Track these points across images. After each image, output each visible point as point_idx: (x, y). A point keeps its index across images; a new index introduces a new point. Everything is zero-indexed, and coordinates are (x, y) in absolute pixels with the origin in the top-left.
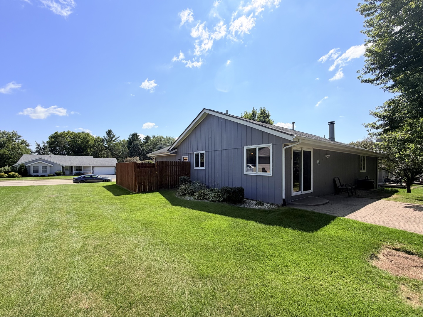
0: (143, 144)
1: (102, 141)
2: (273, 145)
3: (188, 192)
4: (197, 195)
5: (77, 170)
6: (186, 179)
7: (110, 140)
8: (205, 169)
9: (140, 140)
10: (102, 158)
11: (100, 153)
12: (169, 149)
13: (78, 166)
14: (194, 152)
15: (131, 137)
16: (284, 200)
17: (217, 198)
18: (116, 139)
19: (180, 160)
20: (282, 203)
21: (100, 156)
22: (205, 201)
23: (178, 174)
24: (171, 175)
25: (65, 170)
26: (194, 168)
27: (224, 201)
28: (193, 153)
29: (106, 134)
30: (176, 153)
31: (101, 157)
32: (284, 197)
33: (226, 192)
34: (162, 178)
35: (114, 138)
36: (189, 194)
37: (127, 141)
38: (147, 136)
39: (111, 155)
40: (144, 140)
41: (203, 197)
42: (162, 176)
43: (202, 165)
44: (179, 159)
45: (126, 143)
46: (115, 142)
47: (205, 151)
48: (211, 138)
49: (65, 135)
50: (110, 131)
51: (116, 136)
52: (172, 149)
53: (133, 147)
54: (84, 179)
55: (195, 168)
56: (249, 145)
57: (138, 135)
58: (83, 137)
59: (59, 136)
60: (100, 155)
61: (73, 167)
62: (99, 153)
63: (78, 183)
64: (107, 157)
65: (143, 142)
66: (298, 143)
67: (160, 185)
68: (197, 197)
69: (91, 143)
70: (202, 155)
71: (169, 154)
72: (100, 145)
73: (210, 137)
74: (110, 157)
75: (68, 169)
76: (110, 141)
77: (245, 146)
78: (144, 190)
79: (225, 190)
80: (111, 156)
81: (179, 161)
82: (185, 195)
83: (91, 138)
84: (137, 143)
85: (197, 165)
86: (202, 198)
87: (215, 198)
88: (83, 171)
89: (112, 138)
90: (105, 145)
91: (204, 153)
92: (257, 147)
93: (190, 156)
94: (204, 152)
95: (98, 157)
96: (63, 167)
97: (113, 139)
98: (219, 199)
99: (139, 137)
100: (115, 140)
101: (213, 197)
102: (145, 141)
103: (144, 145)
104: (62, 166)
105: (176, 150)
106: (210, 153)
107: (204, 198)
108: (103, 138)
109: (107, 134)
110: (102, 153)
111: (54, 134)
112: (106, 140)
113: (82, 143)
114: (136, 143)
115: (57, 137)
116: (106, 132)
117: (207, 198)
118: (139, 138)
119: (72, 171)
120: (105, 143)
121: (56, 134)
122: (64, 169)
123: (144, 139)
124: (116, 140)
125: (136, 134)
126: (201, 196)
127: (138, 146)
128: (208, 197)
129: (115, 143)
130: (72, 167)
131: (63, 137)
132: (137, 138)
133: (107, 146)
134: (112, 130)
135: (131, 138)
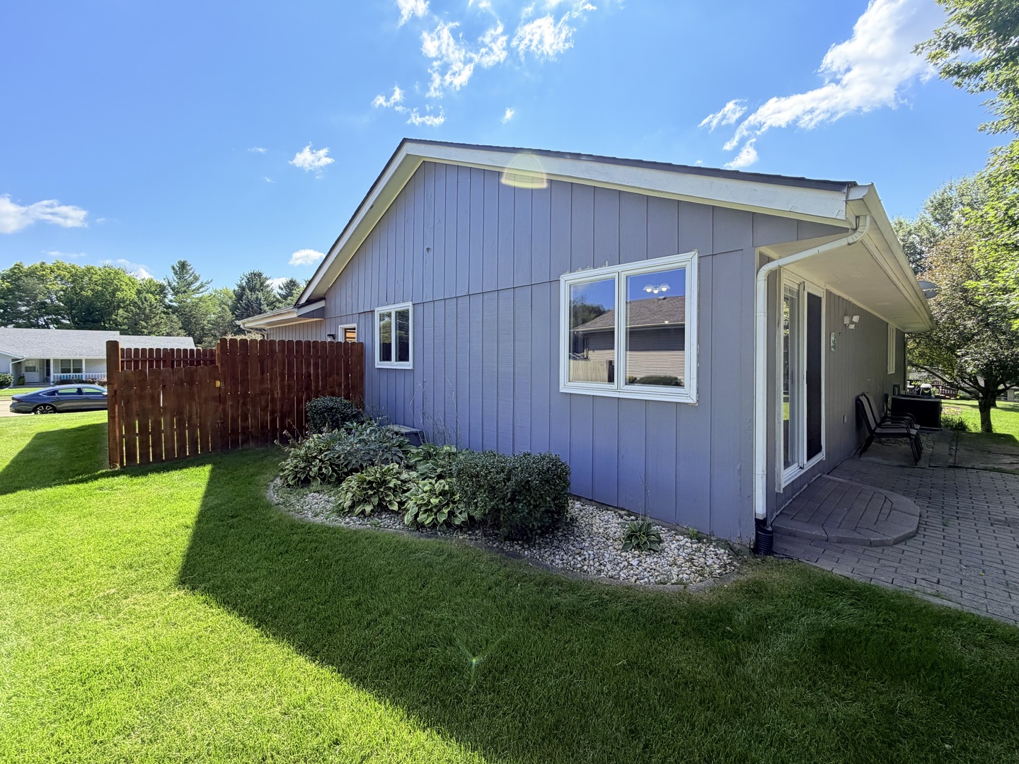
0: (278, 300)
1: (162, 290)
2: (699, 257)
3: (320, 469)
4: (350, 495)
5: (63, 371)
6: (332, 408)
7: (183, 289)
8: (410, 368)
9: (269, 289)
10: (153, 337)
11: (147, 323)
12: (299, 299)
13: (70, 360)
14: (376, 309)
15: (243, 281)
16: (760, 524)
17: (439, 508)
18: (202, 286)
19: (333, 336)
20: (753, 537)
21: (146, 331)
22: (385, 520)
23: (317, 386)
24: (283, 393)
25: (26, 371)
26: (377, 366)
27: (471, 524)
28: (373, 312)
29: (172, 271)
30: (321, 313)
31: (150, 334)
32: (760, 508)
33: (482, 486)
34: (244, 404)
35: (197, 284)
36: (324, 479)
37: (234, 291)
38: (289, 280)
39: (180, 329)
40: (282, 289)
41: (375, 500)
42: (245, 395)
43: (403, 356)
44: (329, 335)
45: (230, 298)
46: (197, 296)
47: (410, 304)
48: (431, 252)
49: (44, 273)
50: (183, 266)
51: (202, 279)
52: (306, 301)
53: (246, 307)
54: (49, 399)
55: (379, 364)
56: (584, 268)
57: (264, 276)
58: (103, 279)
59: (26, 276)
60: (146, 328)
61: (52, 362)
62: (143, 323)
63: (30, 413)
64: (168, 335)
65: (278, 297)
66: (850, 240)
67: (235, 431)
68: (348, 503)
69: (126, 295)
70: (403, 315)
71: (295, 316)
72: (146, 301)
73: (428, 249)
74: (178, 335)
75: (34, 368)
76: (185, 292)
77: (564, 272)
78: (157, 456)
79: (473, 479)
80: (180, 331)
81: (329, 339)
82: (306, 482)
83: (128, 282)
84: (257, 298)
85: (386, 356)
86: (368, 508)
87: (431, 510)
88: (84, 374)
89: (190, 284)
90: (171, 301)
91: (408, 311)
92: (621, 272)
93: (362, 322)
94: (407, 305)
95: (142, 334)
96: (18, 364)
97: (193, 287)
98: (451, 514)
99: (268, 282)
100: (198, 290)
101: (419, 506)
102: (283, 292)
103: (280, 302)
104: (13, 360)
105: (321, 304)
106: (429, 307)
107: (382, 508)
108: (164, 282)
109: (176, 273)
110: (154, 323)
111: (11, 270)
112: (173, 289)
113: (98, 295)
114: (255, 296)
115: (19, 278)
116: (174, 268)
117: (395, 507)
118: (268, 286)
119: (48, 374)
120: (170, 297)
121: (16, 271)
122: (23, 369)
123: (280, 288)
124: (201, 290)
125: (260, 275)
126: (366, 501)
127: (260, 304)
128: (401, 504)
129: (197, 298)
130: (48, 361)
131: (42, 279)
132: (262, 284)
133: (174, 304)
134: (189, 262)
135: (244, 284)
